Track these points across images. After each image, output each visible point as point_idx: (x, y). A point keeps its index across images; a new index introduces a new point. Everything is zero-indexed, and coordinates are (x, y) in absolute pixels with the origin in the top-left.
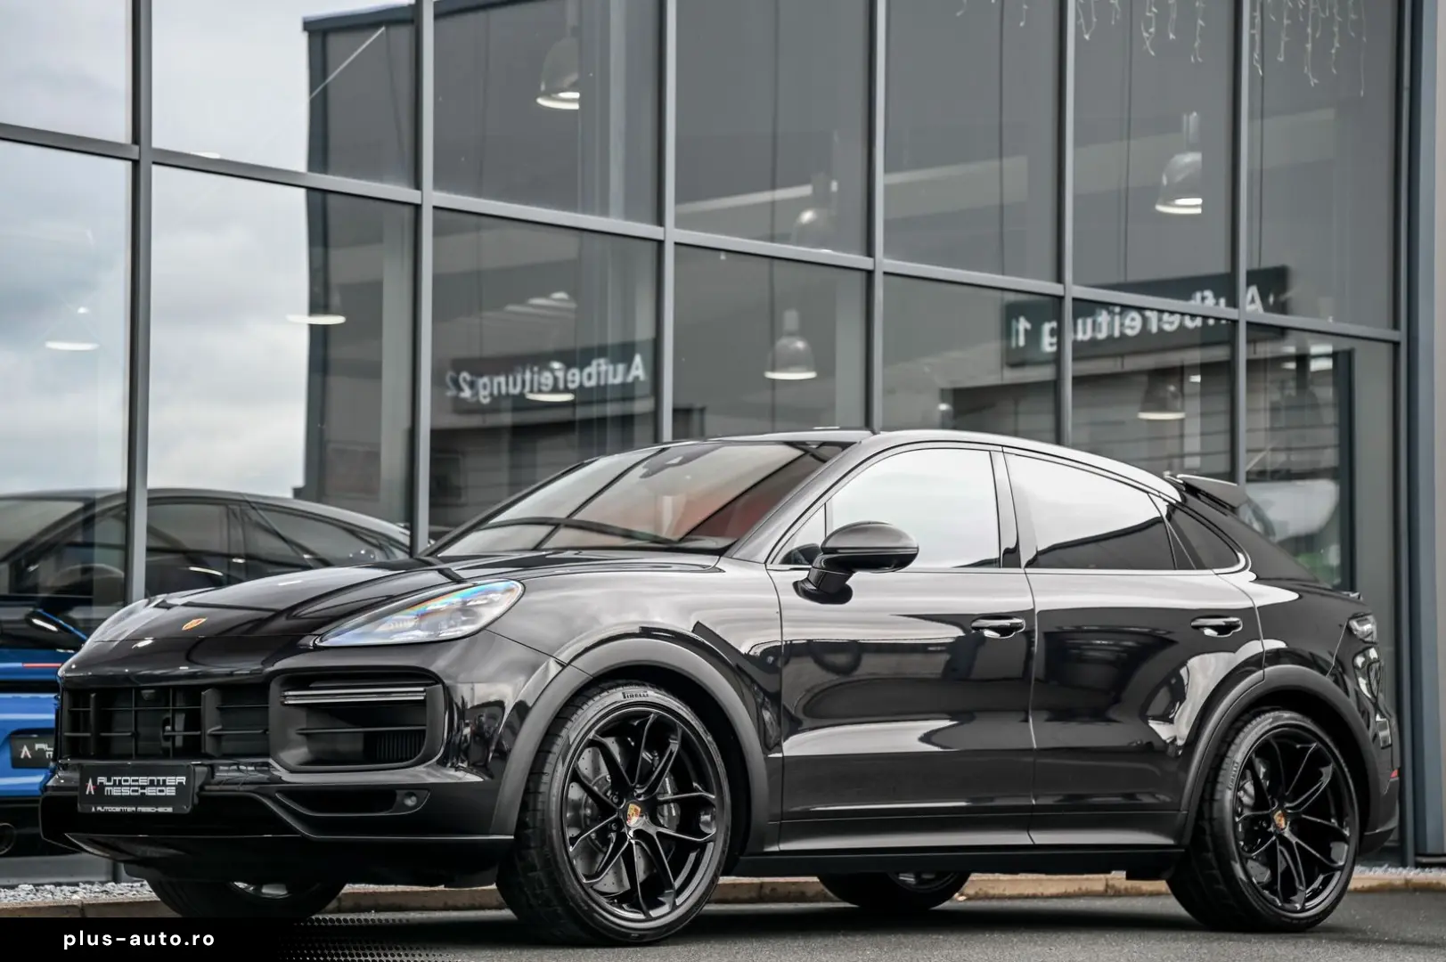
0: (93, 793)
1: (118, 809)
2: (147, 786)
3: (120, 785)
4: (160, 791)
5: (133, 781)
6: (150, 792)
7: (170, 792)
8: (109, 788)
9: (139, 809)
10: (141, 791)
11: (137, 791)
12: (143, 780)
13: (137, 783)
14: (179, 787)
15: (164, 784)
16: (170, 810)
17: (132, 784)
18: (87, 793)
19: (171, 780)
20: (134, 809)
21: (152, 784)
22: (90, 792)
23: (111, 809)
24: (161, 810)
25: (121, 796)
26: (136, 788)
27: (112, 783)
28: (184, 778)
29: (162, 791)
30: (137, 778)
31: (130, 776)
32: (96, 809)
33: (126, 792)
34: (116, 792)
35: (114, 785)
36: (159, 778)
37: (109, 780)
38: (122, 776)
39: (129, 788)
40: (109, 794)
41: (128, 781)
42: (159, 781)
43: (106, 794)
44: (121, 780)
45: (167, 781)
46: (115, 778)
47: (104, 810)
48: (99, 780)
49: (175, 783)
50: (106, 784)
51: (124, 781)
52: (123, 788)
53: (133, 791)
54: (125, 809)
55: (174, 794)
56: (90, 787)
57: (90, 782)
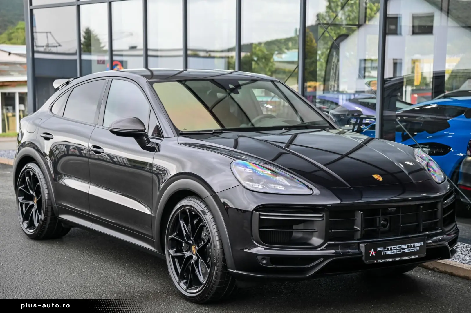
0: (374, 255)
1: (391, 260)
2: (406, 248)
3: (391, 249)
4: (412, 250)
5: (398, 247)
6: (407, 250)
7: (416, 249)
8: (385, 252)
9: (402, 258)
10: (402, 251)
11: (400, 251)
12: (403, 246)
13: (400, 248)
14: (420, 247)
15: (414, 247)
16: (417, 256)
17: (398, 248)
18: (371, 255)
19: (417, 245)
20: (400, 259)
21: (408, 247)
22: (372, 255)
23: (387, 260)
24: (413, 257)
25: (392, 254)
26: (400, 250)
27: (387, 250)
28: (422, 243)
29: (413, 249)
30: (400, 246)
31: (396, 245)
32: (377, 261)
33: (394, 252)
34: (389, 253)
35: (388, 250)
36: (411, 244)
37: (385, 248)
38: (392, 246)
39: (396, 250)
40: (385, 254)
41: (395, 247)
42: (411, 246)
43: (383, 254)
44: (392, 248)
45: (415, 245)
46: (388, 247)
47: (382, 261)
48: (379, 249)
49: (418, 246)
50: (383, 250)
51: (394, 248)
52: (393, 251)
53: (398, 251)
54: (395, 259)
55: (418, 250)
56: (373, 253)
57: (373, 250)
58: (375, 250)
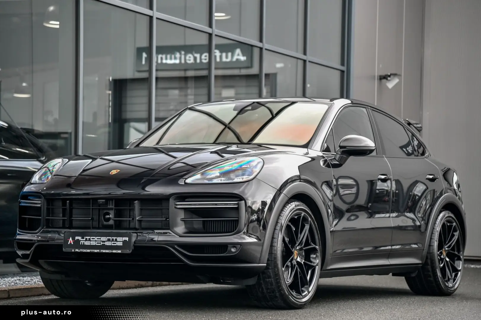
0: (72, 243)
1: (88, 251)
2: (106, 241)
3: (90, 240)
4: (113, 243)
5: (97, 239)
6: (108, 244)
7: (120, 244)
8: (83, 242)
9: (102, 251)
10: (102, 243)
11: (100, 243)
12: (103, 239)
13: (100, 240)
14: (124, 242)
15: (116, 240)
16: (120, 252)
17: (97, 240)
18: (69, 243)
19: (119, 239)
20: (99, 251)
21: (109, 240)
22: (71, 243)
23: (85, 251)
24: (114, 251)
25: (90, 245)
26: (100, 242)
27: (85, 240)
28: (128, 238)
29: (115, 243)
30: (100, 238)
31: (96, 237)
32: (75, 250)
33: (93, 243)
34: (87, 243)
35: (86, 240)
36: (113, 238)
37: (83, 238)
38: (91, 237)
39: (95, 242)
40: (83, 244)
41: (94, 239)
42: (113, 239)
43: (81, 244)
44: (90, 238)
45: (118, 239)
46: (86, 237)
47: (80, 251)
48: (77, 238)
49: (122, 240)
50: (81, 240)
51: (92, 239)
52: (91, 242)
53: (97, 243)
54: (93, 250)
55: (122, 245)
56: (71, 241)
57: (71, 239)
58: (73, 239)
